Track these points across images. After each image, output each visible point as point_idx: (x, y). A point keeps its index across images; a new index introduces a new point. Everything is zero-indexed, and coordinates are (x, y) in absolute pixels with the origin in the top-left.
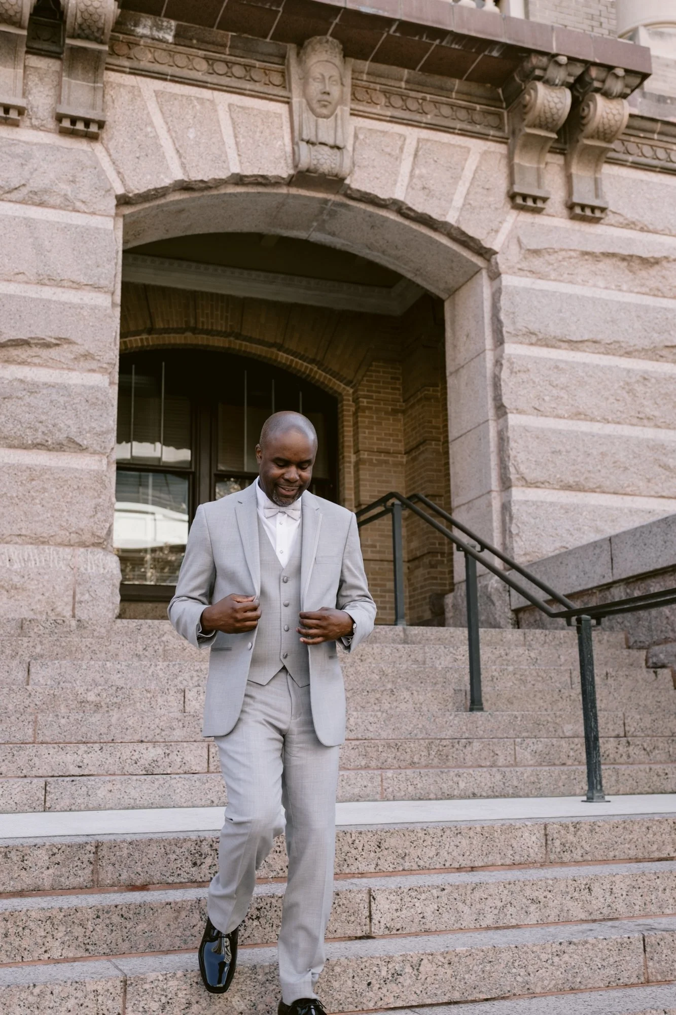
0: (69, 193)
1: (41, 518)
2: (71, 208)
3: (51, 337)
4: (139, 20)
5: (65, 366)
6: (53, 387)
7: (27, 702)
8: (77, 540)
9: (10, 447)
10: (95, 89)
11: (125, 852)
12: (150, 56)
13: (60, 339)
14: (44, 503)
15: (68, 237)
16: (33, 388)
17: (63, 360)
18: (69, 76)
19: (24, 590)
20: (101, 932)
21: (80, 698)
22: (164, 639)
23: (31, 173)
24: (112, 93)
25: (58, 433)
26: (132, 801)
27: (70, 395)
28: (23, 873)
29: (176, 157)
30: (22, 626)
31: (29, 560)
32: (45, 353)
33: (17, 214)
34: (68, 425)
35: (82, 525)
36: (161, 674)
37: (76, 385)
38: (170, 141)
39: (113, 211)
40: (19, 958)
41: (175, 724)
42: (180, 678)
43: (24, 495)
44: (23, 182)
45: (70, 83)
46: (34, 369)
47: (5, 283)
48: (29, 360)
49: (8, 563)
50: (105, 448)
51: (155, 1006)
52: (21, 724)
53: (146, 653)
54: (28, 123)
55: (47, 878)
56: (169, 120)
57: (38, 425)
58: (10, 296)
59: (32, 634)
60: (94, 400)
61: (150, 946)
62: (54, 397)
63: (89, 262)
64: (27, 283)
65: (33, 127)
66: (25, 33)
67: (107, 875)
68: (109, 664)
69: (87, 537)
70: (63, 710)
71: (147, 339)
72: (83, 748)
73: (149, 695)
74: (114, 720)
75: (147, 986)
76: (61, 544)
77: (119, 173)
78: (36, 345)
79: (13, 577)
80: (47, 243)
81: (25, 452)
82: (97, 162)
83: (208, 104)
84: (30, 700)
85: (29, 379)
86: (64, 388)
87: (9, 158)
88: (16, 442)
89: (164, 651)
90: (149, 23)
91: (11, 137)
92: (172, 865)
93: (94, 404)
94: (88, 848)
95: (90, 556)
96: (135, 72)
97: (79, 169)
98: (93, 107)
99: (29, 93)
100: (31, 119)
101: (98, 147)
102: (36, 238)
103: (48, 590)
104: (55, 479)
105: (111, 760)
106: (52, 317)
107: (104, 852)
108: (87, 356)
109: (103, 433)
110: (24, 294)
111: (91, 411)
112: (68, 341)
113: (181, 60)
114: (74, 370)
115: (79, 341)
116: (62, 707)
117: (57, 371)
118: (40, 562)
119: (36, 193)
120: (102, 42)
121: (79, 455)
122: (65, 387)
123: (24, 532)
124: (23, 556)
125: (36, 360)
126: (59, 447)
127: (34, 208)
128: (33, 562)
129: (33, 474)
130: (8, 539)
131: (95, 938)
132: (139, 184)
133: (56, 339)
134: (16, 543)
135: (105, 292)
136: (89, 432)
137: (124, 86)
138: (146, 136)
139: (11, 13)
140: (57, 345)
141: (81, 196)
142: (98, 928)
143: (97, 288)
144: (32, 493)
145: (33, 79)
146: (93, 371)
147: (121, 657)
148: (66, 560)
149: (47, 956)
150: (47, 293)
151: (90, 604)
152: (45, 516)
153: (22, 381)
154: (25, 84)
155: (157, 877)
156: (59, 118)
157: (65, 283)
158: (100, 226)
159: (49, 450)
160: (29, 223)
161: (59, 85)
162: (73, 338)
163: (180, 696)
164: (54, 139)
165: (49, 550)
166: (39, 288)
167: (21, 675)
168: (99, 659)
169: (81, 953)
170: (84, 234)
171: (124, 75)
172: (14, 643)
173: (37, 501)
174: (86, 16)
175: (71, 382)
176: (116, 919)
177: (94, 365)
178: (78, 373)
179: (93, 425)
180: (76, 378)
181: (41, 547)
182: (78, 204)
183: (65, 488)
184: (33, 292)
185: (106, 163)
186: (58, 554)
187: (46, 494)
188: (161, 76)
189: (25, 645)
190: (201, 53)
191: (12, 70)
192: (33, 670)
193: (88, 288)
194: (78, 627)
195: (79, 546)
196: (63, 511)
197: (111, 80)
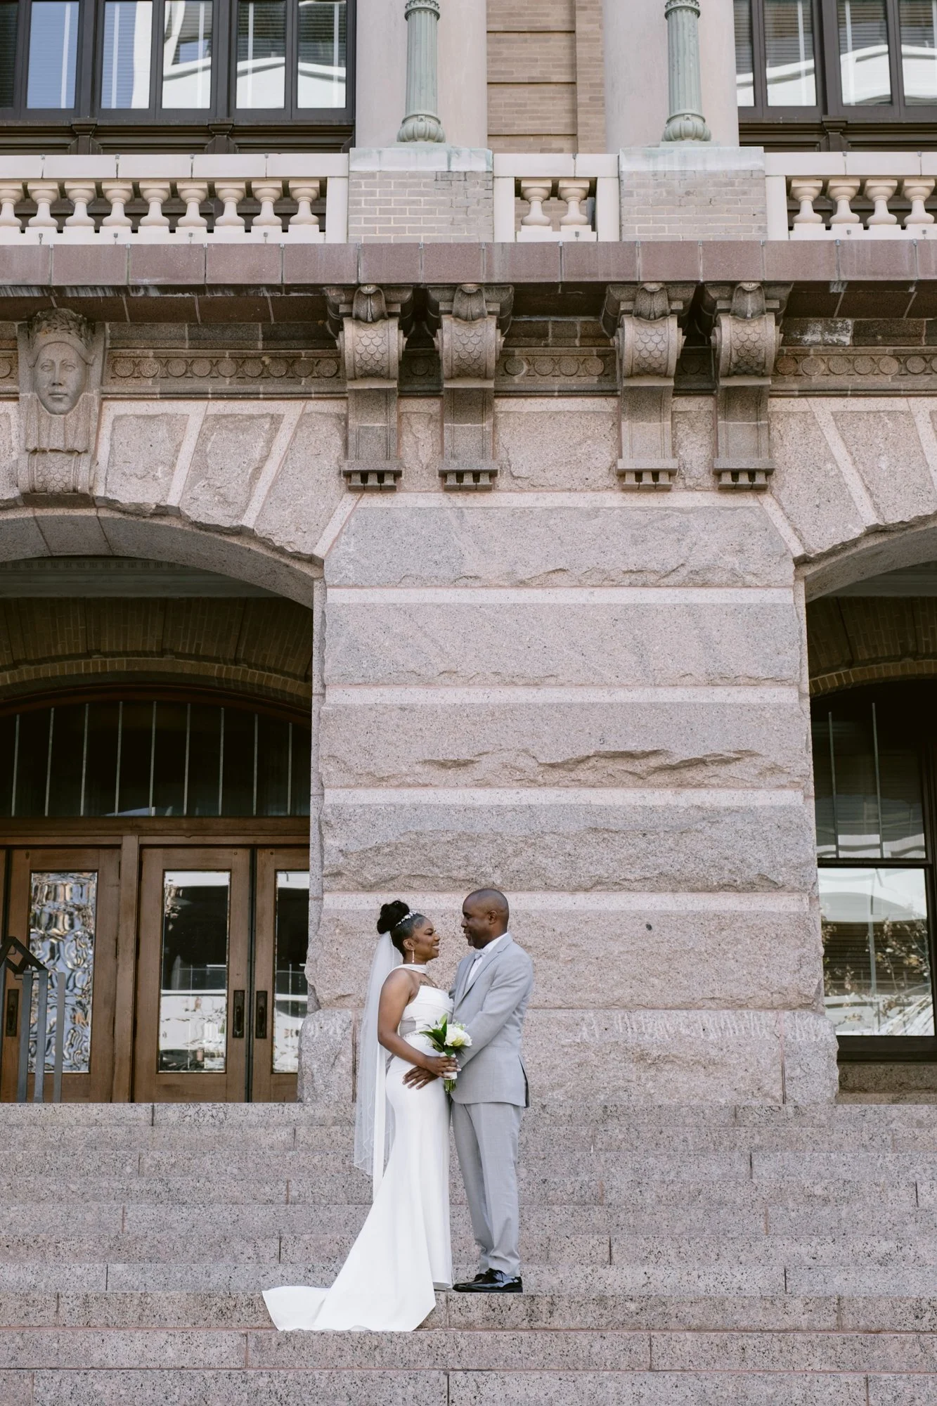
0: (737, 566)
1: (736, 976)
2: (740, 584)
3: (729, 751)
4: (807, 327)
5: (748, 785)
6: (737, 812)
7: (754, 1196)
8: (781, 1002)
9: (693, 890)
10: (757, 427)
11: (861, 1305)
12: (823, 367)
13: (740, 752)
14: (737, 956)
15: (739, 621)
16: (713, 816)
17: (746, 778)
18: (725, 418)
19: (724, 1065)
20: (847, 1355)
21: (807, 1192)
22: (893, 1126)
23: (690, 549)
24: (779, 427)
25: (748, 870)
26: (868, 1290)
27: (758, 822)
28: (786, 1316)
29: (866, 496)
30: (736, 1114)
31: (726, 1028)
32: (723, 771)
33: (676, 602)
34: (758, 859)
35: (785, 983)
36: (891, 1167)
37: (763, 808)
38: (857, 475)
39: (791, 581)
40: (791, 1368)
41: (907, 1218)
42: (912, 1171)
43: (714, 949)
44: (681, 561)
45: (727, 427)
46: (712, 791)
47: (671, 689)
48: (706, 782)
49: (702, 1033)
50: (805, 884)
51: (889, 1397)
52: (752, 1217)
53: (874, 1143)
54: (681, 485)
55: (803, 1321)
56: (853, 449)
57: (723, 862)
58: (679, 705)
59: (747, 1123)
60: (787, 825)
61: (884, 1367)
62: (739, 826)
63: (768, 650)
64: (695, 685)
65: (688, 488)
66: (671, 383)
67: (849, 1321)
68: (833, 1156)
69: (792, 997)
70: (791, 1205)
71: (847, 674)
72: (816, 1240)
73: (878, 1189)
74: (844, 1214)
75: (882, 1383)
76: (762, 1008)
77: (795, 529)
78: (713, 762)
79: (710, 1050)
80: (714, 633)
81: (710, 895)
82: (768, 520)
83: (902, 418)
84: (757, 1194)
85: (707, 805)
86: (749, 812)
87: (663, 535)
88: (699, 885)
89: (893, 1140)
90: (819, 328)
91: (662, 505)
92: (899, 1317)
93: (787, 829)
94: (833, 1300)
95: (798, 1021)
96: (805, 393)
97: (747, 534)
98: (758, 452)
99: (680, 447)
100: (684, 479)
101: (767, 499)
102: (702, 629)
103: (751, 1064)
104: (748, 927)
105: (843, 1252)
106: (728, 726)
107: (844, 1304)
108: (774, 769)
109: (801, 865)
110: (693, 700)
111: (785, 839)
112: (751, 754)
113: (863, 365)
114: (760, 788)
115: (764, 752)
116: (790, 1201)
117: (740, 791)
118: (740, 1030)
119: (697, 573)
120: (763, 376)
121: (775, 895)
122: (751, 811)
123: (717, 995)
124: (719, 1023)
125: (714, 781)
126: (750, 887)
127: (696, 591)
128: (731, 1031)
129: (721, 922)
130: (701, 1004)
131: (843, 1358)
132: (821, 542)
133: (734, 752)
134: (710, 1008)
135: (790, 685)
136: (785, 865)
137: (794, 414)
138: (826, 476)
139: (656, 365)
140: (738, 759)
141: (752, 568)
142: (845, 1351)
143: (778, 681)
144: (723, 945)
145: (683, 428)
146: (783, 787)
147: (846, 1148)
148: (770, 1026)
149: (810, 1368)
150: (721, 695)
151: (803, 1080)
152: (740, 973)
153: (699, 808)
154: (675, 436)
155: (888, 1325)
156: (718, 474)
157: (741, 680)
158: (777, 601)
159: (738, 891)
160: (692, 611)
161: (715, 428)
162: (756, 749)
163: (912, 1190)
164: (712, 499)
165: (750, 1015)
166: (710, 689)
167: (744, 1168)
168: (821, 1151)
169: (834, 1368)
170: (760, 614)
171: (792, 399)
172: (731, 1134)
173: (730, 956)
174: (743, 352)
175: (758, 804)
176: (857, 1346)
177: (784, 780)
178: (764, 791)
179: (788, 856)
180: (763, 798)
181: (740, 1011)
182: (749, 578)
183: (762, 937)
184: (704, 696)
185: (778, 519)
186: (759, 1020)
187: (740, 947)
188: (840, 393)
189: (743, 1135)
190: (889, 349)
191: (658, 423)
192: (755, 1163)
193: (768, 683)
194: (796, 1114)
195: (784, 1008)
196: (761, 966)
197: (776, 409)
